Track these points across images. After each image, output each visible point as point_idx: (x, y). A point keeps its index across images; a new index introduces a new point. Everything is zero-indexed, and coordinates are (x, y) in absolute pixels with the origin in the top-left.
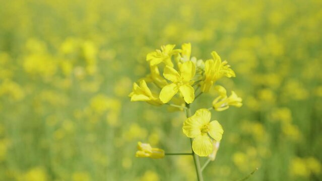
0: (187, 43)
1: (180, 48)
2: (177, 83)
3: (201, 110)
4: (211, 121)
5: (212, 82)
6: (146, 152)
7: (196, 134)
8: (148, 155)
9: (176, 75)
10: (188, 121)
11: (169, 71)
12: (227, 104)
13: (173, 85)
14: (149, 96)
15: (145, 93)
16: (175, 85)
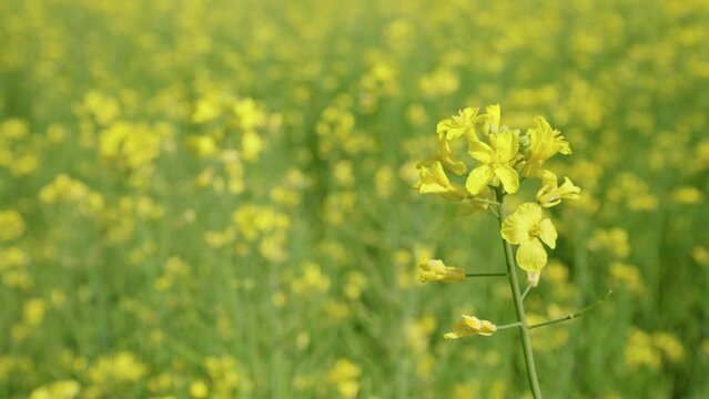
0: (495, 104)
1: (485, 113)
2: (491, 165)
3: (526, 204)
4: (543, 219)
5: (541, 161)
6: (437, 273)
7: (522, 237)
8: (440, 277)
9: (489, 153)
10: (509, 220)
11: (476, 147)
12: (559, 196)
13: (485, 168)
14: (445, 186)
15: (438, 181)
16: (488, 168)
